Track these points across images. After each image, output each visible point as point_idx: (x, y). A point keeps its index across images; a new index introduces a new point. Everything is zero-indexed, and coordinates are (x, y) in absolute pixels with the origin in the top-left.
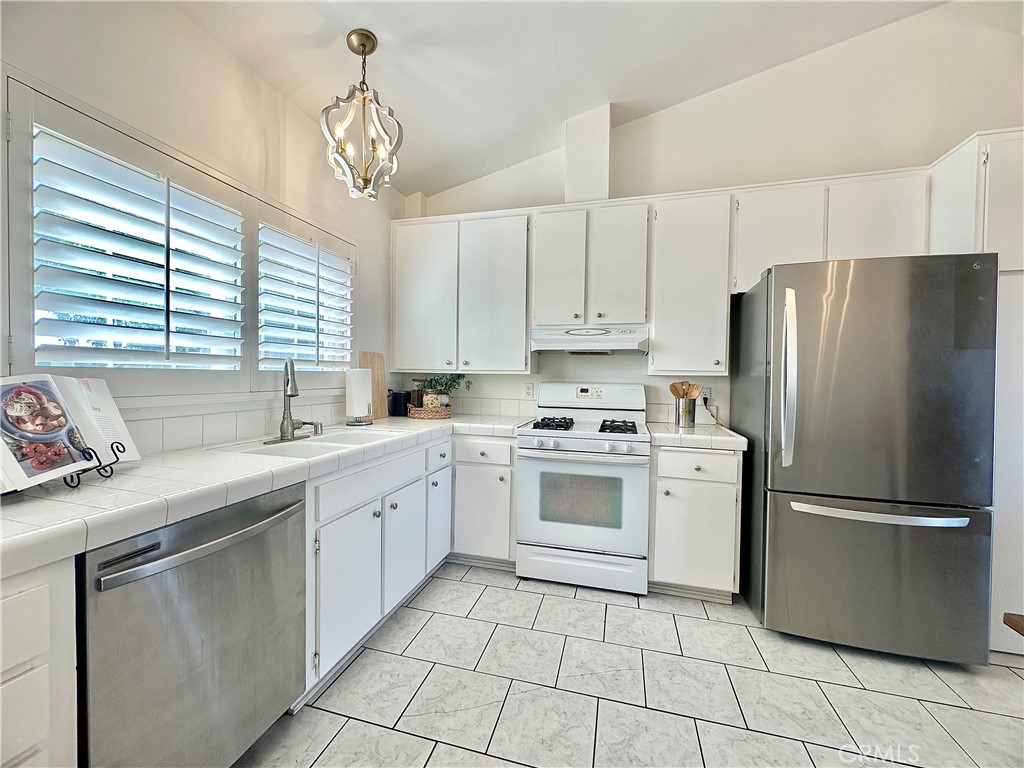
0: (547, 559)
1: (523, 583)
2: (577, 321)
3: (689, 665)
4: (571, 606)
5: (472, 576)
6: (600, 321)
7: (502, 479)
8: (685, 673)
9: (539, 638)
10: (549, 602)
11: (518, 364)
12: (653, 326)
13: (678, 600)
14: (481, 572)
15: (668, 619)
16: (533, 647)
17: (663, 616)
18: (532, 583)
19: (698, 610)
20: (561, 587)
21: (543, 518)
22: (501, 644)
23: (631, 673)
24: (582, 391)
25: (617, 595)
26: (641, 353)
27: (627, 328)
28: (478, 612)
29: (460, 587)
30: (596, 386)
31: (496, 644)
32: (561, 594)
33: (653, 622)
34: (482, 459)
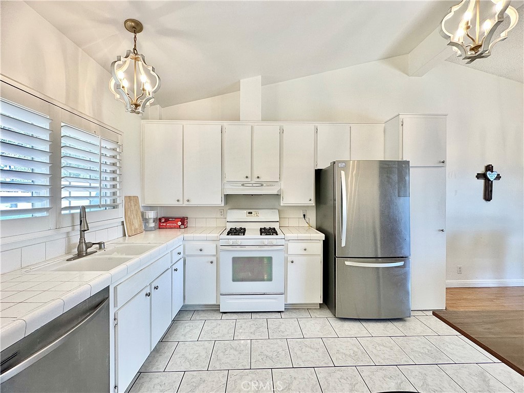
0: (237, 301)
1: (224, 315)
2: (247, 180)
3: (307, 342)
4: (250, 323)
5: (196, 316)
6: (258, 180)
7: (212, 262)
8: (306, 346)
9: (238, 344)
10: (239, 323)
12: (282, 182)
13: (297, 310)
14: (200, 313)
15: (295, 321)
16: (236, 350)
17: (293, 320)
18: (229, 314)
19: (306, 314)
20: (244, 314)
21: (234, 280)
22: (219, 351)
23: (284, 352)
24: (249, 213)
25: (271, 313)
26: (277, 196)
27: (271, 183)
28: (204, 337)
29: (191, 324)
30: (256, 210)
31: (216, 353)
32: (244, 318)
33: (289, 325)
34: (201, 253)
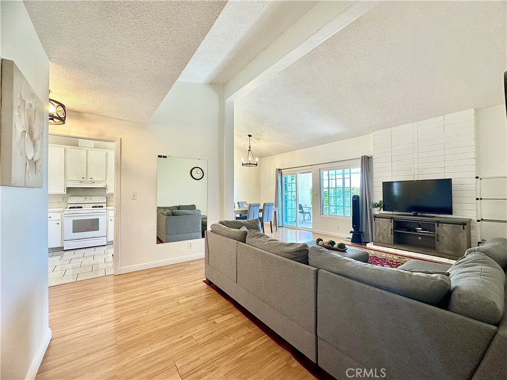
2: (83, 179)
6: (91, 180)
7: (58, 224)
11: (62, 191)
12: (107, 181)
21: (73, 232)
24: (85, 198)
26: (105, 189)
27: (100, 182)
30: (90, 197)
34: (50, 219)
